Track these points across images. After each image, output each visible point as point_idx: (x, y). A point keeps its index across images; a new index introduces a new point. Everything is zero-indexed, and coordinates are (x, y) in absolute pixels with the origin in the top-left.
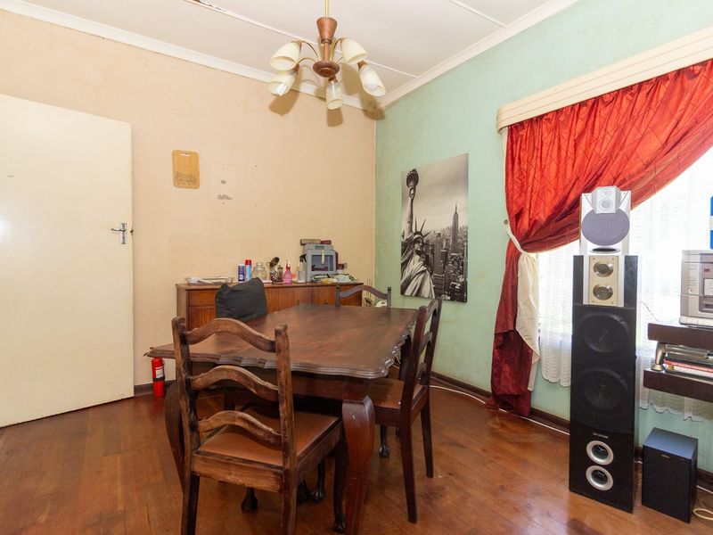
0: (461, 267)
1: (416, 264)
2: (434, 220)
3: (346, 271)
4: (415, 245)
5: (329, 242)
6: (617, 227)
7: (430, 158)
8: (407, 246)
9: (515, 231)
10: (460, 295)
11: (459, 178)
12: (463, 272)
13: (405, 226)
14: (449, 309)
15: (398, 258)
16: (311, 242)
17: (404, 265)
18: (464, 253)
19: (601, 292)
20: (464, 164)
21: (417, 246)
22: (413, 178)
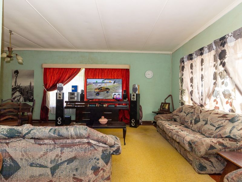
0: (32, 94)
2: (24, 83)
6: (62, 89)
8: (14, 89)
10: (32, 101)
11: (31, 75)
15: (10, 93)
18: (33, 91)
19: (60, 97)
20: (34, 72)
21: (18, 89)
22: (17, 72)
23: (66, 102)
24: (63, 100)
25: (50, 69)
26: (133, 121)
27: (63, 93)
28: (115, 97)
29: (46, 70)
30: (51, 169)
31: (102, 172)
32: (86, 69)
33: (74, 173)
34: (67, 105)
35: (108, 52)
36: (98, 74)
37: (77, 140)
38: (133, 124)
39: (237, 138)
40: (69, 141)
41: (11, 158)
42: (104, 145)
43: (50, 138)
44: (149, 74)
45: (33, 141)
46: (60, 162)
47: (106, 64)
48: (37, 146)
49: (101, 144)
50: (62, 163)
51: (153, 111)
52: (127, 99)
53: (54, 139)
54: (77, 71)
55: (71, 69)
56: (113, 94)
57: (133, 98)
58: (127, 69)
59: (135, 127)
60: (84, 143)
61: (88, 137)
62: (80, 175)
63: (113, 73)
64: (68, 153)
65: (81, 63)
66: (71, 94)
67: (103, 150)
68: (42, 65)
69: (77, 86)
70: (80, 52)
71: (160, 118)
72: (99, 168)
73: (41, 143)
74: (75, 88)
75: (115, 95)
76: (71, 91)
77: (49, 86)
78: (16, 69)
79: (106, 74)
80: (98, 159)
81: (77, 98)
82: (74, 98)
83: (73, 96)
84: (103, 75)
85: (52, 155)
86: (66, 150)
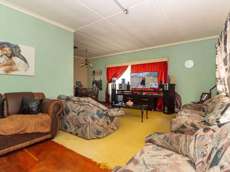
0: (101, 85)
1: (95, 85)
2: (97, 79)
3: (83, 86)
4: (94, 82)
5: (80, 82)
6: (115, 81)
7: (97, 69)
8: (93, 82)
9: (108, 80)
10: (101, 89)
11: (101, 73)
12: (102, 86)
13: (93, 79)
14: (100, 91)
15: (92, 84)
16: (78, 82)
17: (93, 85)
18: (102, 84)
19: (113, 87)
20: (102, 71)
21: (95, 82)
22: (94, 72)
23: (117, 90)
24: (115, 89)
25: (110, 68)
26: (166, 108)
27: (115, 84)
28: (152, 87)
29: (108, 69)
30: (77, 113)
31: (97, 121)
32: (132, 66)
33: (84, 117)
34: (118, 92)
35: (149, 50)
36: (140, 68)
37: (85, 103)
38: (166, 111)
39: (209, 123)
40: (82, 103)
41: (68, 108)
42: (98, 108)
43: (77, 101)
44: (190, 64)
45: (73, 102)
46: (80, 111)
47: (147, 59)
48: (74, 104)
49: (96, 107)
50: (80, 112)
51: (192, 101)
52: (162, 89)
53: (78, 102)
54: (125, 68)
55: (122, 67)
56: (151, 84)
57: (166, 88)
58: (165, 62)
59: (168, 113)
60: (87, 105)
61: (88, 102)
62: (86, 118)
63: (152, 66)
64: (82, 108)
65: (128, 61)
66: (120, 85)
67: (97, 110)
68: (106, 66)
69: (124, 79)
70: (128, 53)
71: (187, 107)
72: (95, 118)
73: (75, 103)
74: (124, 80)
75: (152, 85)
76: (121, 83)
77: (110, 80)
78: (94, 70)
79: (146, 68)
80: (94, 114)
81: (124, 88)
82: (122, 88)
83: (122, 86)
84: (144, 69)
85: (77, 108)
86: (82, 107)
